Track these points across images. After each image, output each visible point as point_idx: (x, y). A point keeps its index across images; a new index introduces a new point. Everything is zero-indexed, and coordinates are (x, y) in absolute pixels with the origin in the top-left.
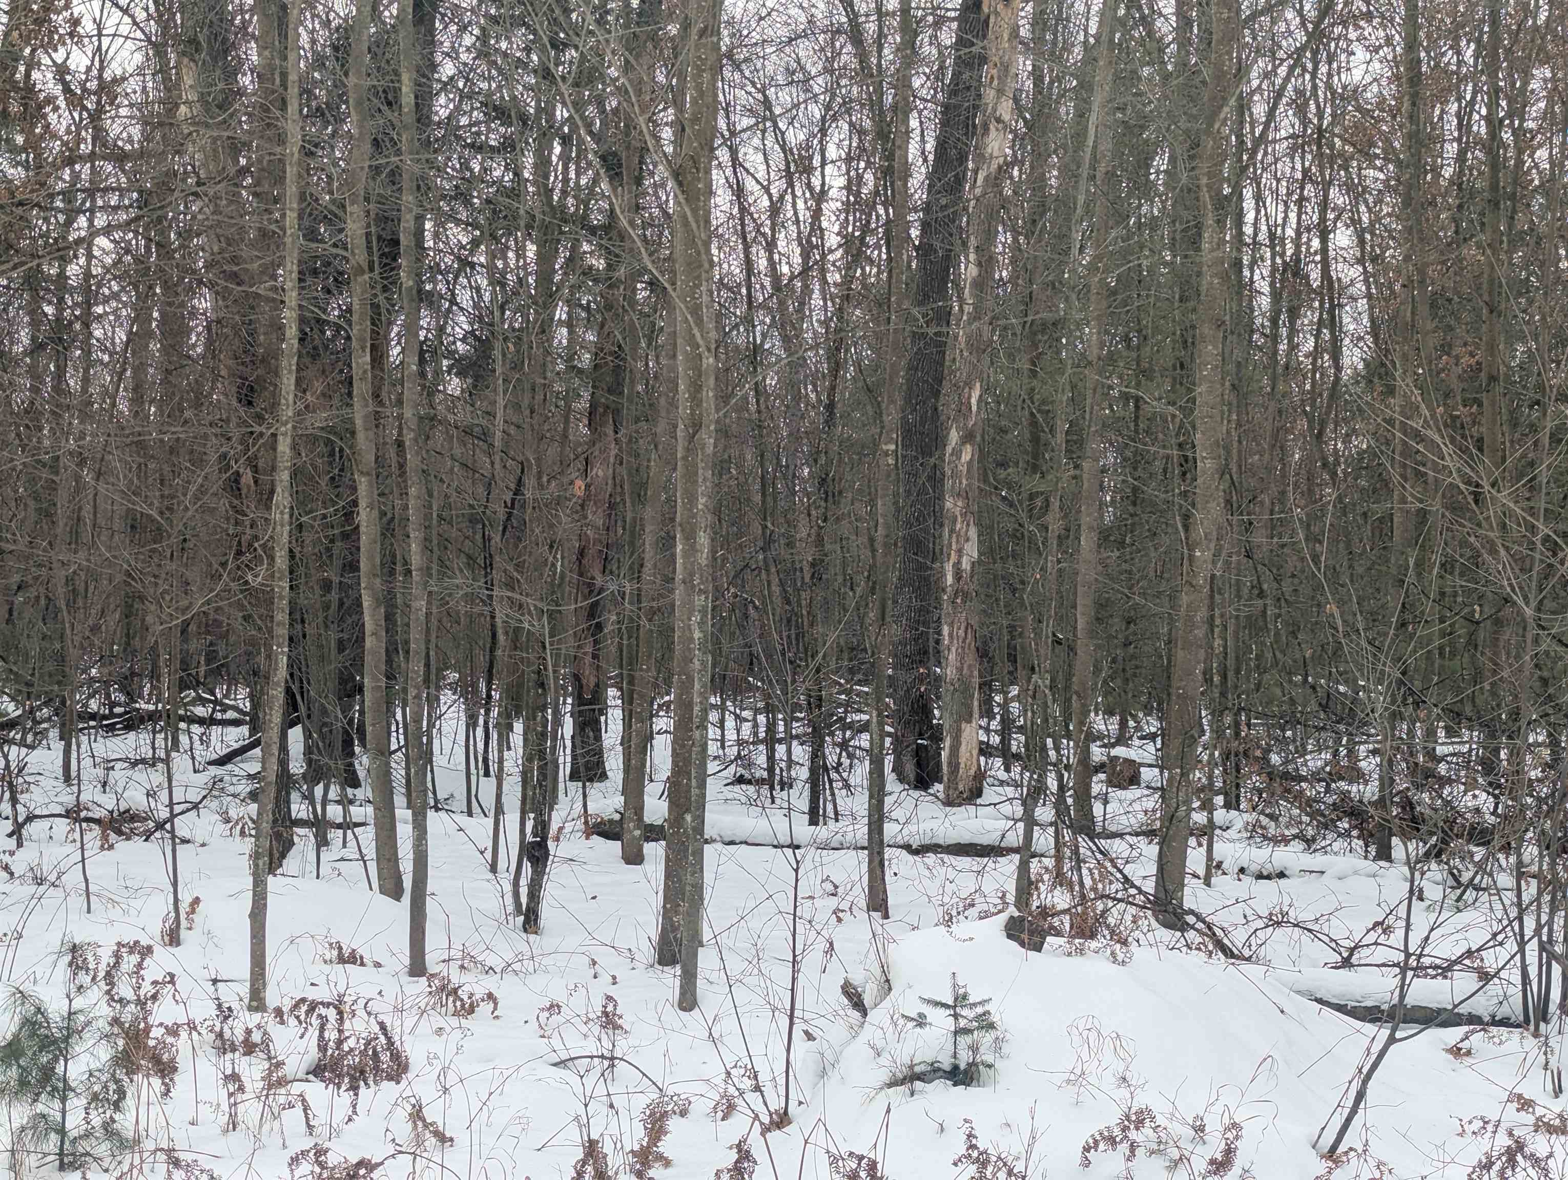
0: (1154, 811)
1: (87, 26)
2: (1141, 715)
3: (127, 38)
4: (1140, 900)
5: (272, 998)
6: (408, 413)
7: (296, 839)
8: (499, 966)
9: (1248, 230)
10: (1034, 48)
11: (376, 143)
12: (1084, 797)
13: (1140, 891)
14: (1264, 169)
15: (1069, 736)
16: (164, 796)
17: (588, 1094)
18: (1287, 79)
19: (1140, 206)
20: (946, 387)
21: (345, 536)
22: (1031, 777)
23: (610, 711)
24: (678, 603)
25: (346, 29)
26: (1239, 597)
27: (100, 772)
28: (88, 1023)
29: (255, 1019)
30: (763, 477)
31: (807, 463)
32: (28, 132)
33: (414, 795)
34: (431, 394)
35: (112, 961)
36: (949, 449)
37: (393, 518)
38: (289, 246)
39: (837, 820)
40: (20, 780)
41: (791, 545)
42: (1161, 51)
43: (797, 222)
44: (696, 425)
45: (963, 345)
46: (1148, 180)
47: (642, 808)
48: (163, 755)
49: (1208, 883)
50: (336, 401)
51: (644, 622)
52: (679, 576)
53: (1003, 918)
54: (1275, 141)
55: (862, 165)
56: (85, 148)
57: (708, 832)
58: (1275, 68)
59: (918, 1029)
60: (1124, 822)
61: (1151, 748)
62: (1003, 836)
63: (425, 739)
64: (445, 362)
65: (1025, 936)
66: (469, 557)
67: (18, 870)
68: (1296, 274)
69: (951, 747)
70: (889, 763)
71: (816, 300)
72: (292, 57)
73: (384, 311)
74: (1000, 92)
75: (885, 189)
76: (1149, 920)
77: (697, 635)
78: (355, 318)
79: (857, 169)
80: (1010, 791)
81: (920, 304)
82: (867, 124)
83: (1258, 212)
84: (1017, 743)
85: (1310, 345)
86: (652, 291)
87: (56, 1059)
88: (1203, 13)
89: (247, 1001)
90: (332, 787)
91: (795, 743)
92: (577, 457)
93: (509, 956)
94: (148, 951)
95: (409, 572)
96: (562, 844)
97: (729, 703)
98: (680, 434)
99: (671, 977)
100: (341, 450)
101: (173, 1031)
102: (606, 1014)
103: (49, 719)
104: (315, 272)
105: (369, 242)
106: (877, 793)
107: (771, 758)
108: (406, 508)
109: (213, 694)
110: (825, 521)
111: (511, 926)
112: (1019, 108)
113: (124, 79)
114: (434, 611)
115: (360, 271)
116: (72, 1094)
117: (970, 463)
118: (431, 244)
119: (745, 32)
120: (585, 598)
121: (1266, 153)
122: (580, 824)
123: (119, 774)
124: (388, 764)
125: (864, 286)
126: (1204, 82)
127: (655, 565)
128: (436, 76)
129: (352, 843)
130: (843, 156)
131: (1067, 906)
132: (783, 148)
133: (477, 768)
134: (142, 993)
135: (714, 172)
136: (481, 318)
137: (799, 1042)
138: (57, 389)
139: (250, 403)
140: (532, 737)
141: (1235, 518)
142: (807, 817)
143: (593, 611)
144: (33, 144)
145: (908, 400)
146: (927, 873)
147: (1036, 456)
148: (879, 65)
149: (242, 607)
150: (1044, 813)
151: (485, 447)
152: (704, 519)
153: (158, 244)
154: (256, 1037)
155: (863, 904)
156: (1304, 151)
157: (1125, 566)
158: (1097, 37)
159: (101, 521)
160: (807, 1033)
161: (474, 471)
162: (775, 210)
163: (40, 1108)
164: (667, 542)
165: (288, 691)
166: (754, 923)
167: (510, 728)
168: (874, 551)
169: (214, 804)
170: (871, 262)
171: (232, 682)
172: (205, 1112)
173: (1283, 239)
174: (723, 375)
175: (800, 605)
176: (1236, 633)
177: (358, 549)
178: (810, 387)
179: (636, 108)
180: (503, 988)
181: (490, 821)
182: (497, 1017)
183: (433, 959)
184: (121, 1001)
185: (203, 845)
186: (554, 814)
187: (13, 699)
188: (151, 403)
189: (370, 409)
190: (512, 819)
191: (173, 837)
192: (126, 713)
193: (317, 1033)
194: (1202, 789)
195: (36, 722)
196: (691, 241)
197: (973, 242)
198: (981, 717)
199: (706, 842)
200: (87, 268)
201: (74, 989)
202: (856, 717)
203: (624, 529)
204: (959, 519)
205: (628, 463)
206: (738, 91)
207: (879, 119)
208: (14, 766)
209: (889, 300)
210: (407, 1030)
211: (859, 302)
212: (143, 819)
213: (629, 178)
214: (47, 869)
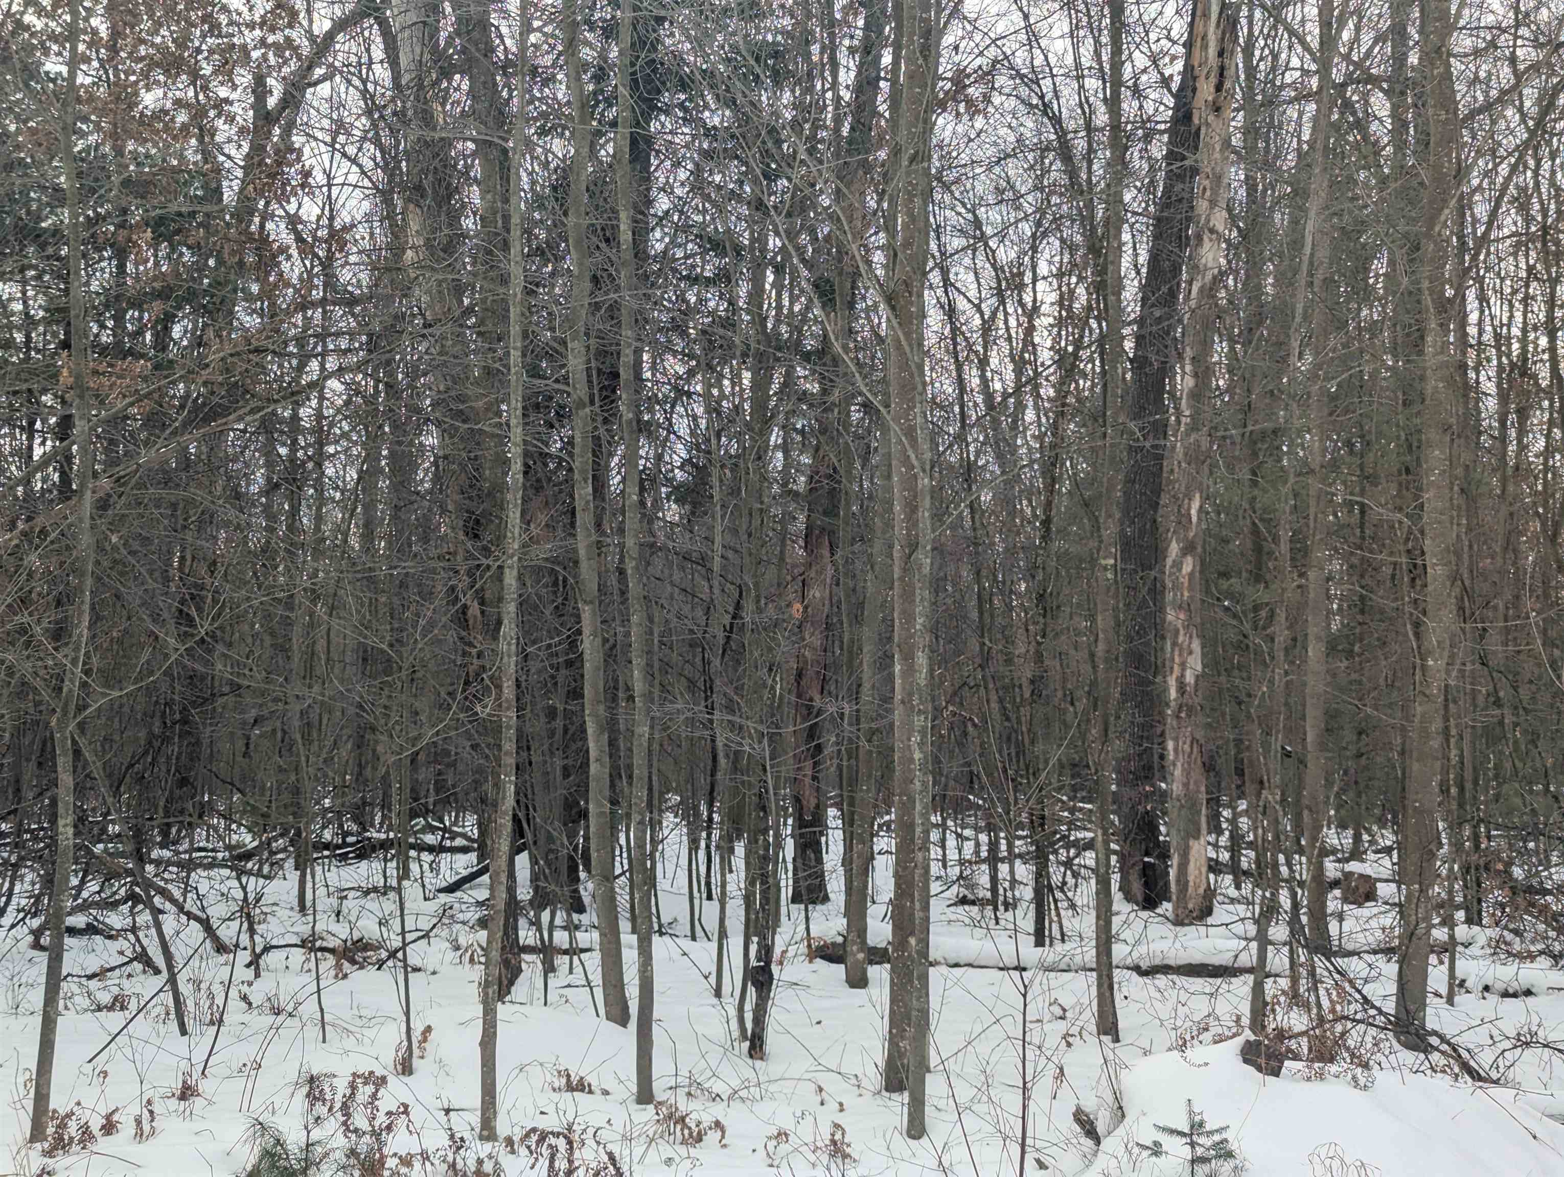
0: (1392, 928)
1: (319, 177)
2: (1375, 828)
3: (356, 186)
4: (1380, 1020)
5: (503, 1128)
6: (630, 542)
7: (524, 966)
8: (726, 1093)
9: (1472, 331)
10: (1247, 156)
11: (595, 280)
12: (1319, 916)
13: (1380, 1012)
14: (1487, 269)
15: (1301, 852)
16: (396, 925)
18: (1508, 179)
19: (1360, 310)
20: (1164, 499)
21: (569, 664)
22: (1264, 896)
23: (830, 832)
24: (897, 723)
25: (564, 170)
26: (1475, 706)
27: (334, 901)
28: (326, 1155)
29: (485, 1149)
30: (979, 594)
31: (1024, 579)
32: (263, 281)
33: (639, 921)
34: (650, 522)
35: (348, 1092)
36: (1169, 562)
37: (615, 646)
38: (513, 383)
39: (1063, 941)
40: (258, 911)
41: (1009, 661)
42: (1377, 154)
43: (1009, 339)
44: (913, 546)
45: (1181, 457)
46: (1367, 284)
47: (865, 930)
48: (394, 883)
49: (1450, 1001)
50: (560, 533)
51: (863, 743)
52: (898, 697)
53: (1239, 1041)
54: (1497, 240)
55: (1074, 280)
56: (317, 294)
57: (933, 955)
58: (1496, 166)
59: (1154, 1158)
60: (1361, 940)
61: (1387, 862)
62: (1236, 956)
63: (649, 863)
64: (664, 490)
65: (1262, 1061)
66: (689, 681)
67: (256, 999)
68: (1523, 374)
69: (1179, 865)
70: (1115, 879)
71: (1030, 415)
72: (513, 200)
73: (604, 443)
74: (1213, 203)
75: (1098, 303)
76: (1390, 1040)
77: (917, 755)
78: (577, 451)
79: (1069, 284)
80: (1241, 909)
81: (1136, 417)
82: (1078, 238)
83: (1482, 312)
84: (1247, 859)
85: (1541, 444)
86: (865, 413)
88: (1420, 115)
89: (478, 1130)
90: (558, 913)
91: (1018, 862)
92: (794, 579)
93: (735, 1083)
94: (382, 1081)
95: (631, 699)
96: (787, 968)
97: (950, 823)
98: (896, 555)
99: (899, 1104)
100: (565, 580)
101: (406, 1161)
102: (834, 1142)
103: (284, 850)
104: (537, 406)
105: (589, 376)
106: (1104, 913)
107: (994, 879)
108: (627, 634)
109: (442, 822)
110: (1043, 637)
111: (737, 1052)
112: (1233, 219)
113: (353, 226)
114: (656, 736)
115: (581, 405)
117: (1191, 575)
118: (648, 375)
119: (954, 154)
120: (805, 719)
121: (1488, 254)
122: (803, 948)
123: (352, 904)
124: (612, 889)
125: (1079, 400)
126: (1421, 184)
127: (873, 686)
128: (652, 211)
129: (578, 969)
130: (1055, 271)
131: (1304, 1028)
132: (994, 266)
133: (699, 891)
134: (377, 1123)
135: (926, 292)
136: (698, 445)
137: (1031, 1171)
138: (290, 528)
139: (476, 536)
140: (754, 861)
141: (1468, 626)
142: (1032, 938)
143: (812, 733)
144: (268, 293)
145: (1126, 512)
146: (1158, 995)
147: (1259, 565)
148: (1089, 180)
149: (469, 737)
150: (1279, 932)
151: (703, 571)
152: (923, 640)
153: (387, 385)
154: (488, 1167)
155: (1094, 1029)
156: (1528, 249)
157: (1354, 676)
158: (1312, 143)
159: (335, 656)
160: (1038, 1161)
161: (694, 596)
162: (987, 327)
164: (884, 662)
165: (516, 819)
166: (983, 1048)
167: (731, 851)
168: (1094, 667)
169: (445, 933)
170: (1085, 376)
171: (461, 809)
173: (1509, 338)
174: (936, 492)
175: (1019, 722)
176: (1473, 743)
177: (582, 676)
178: (1025, 502)
179: (850, 237)
180: (732, 1116)
181: (715, 945)
182: (725, 1146)
183: (659, 1087)
184: (356, 1131)
185: (434, 973)
186: (777, 937)
187: (250, 831)
188: (381, 538)
189: (594, 538)
190: (735, 943)
191: (405, 967)
192: (358, 842)
193: (547, 1163)
194: (1441, 905)
195: (273, 853)
196: (904, 365)
197: (1189, 353)
198: (1209, 833)
199: (931, 965)
200: (319, 409)
201: (311, 1120)
202: (1080, 835)
203: (842, 649)
204: (1182, 632)
205: (845, 584)
206: (948, 213)
207: (1090, 234)
208: (251, 897)
209: (1104, 414)
210: (636, 1160)
211: (1073, 416)
212: (376, 948)
213: (842, 303)
214: (284, 1000)
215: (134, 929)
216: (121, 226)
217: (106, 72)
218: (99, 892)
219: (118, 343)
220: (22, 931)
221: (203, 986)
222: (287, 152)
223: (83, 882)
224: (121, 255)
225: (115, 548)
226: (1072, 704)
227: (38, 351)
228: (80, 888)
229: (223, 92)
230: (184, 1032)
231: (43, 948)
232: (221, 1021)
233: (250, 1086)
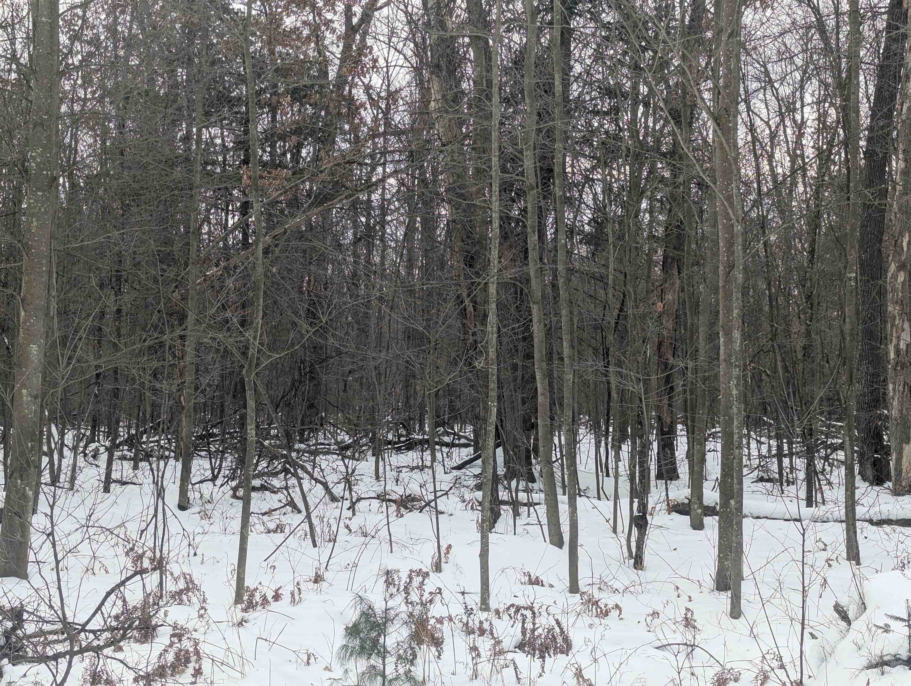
1: (382, 62)
3: (402, 66)
5: (493, 604)
6: (560, 267)
7: (502, 512)
8: (621, 589)
11: (539, 114)
16: (431, 487)
17: (680, 667)
20: (885, 237)
21: (525, 339)
23: (679, 438)
24: (721, 373)
25: (520, 51)
27: (395, 474)
28: (397, 615)
29: (484, 615)
30: (770, 296)
31: (797, 286)
32: (351, 124)
35: (408, 580)
36: (889, 275)
37: (550, 328)
38: (493, 177)
39: (825, 504)
40: (353, 478)
41: (788, 336)
43: (787, 142)
44: (731, 267)
45: (896, 210)
47: (702, 496)
48: (429, 464)
50: (519, 263)
51: (700, 385)
52: (722, 357)
55: (827, 105)
56: (381, 129)
57: (745, 511)
59: (885, 634)
63: (572, 454)
64: (578, 237)
66: (594, 349)
67: (354, 528)
69: (896, 459)
70: (857, 468)
71: (801, 188)
72: (494, 70)
73: (544, 210)
75: (843, 118)
77: (735, 392)
78: (529, 215)
79: (824, 108)
81: (868, 187)
82: (830, 80)
86: (699, 189)
87: (379, 635)
89: (480, 605)
90: (521, 482)
91: (795, 457)
92: (656, 288)
93: (627, 583)
94: (426, 575)
95: (562, 359)
96: (656, 517)
97: (752, 433)
98: (721, 272)
99: (725, 598)
100: (522, 290)
101: (440, 621)
102: (686, 619)
103: (366, 445)
104: (506, 190)
105: (536, 171)
106: (851, 489)
107: (780, 467)
108: (559, 322)
109: (453, 429)
110: (810, 321)
111: (627, 565)
113: (401, 89)
114: (576, 380)
115: (531, 188)
116: (388, 655)
117: (903, 283)
118: (569, 170)
119: (753, 32)
120: (663, 372)
122: (664, 506)
123: (405, 475)
124: (551, 470)
125: (831, 178)
127: (706, 351)
128: (572, 73)
129: (533, 514)
130: (815, 100)
132: (777, 98)
133: (602, 471)
134: (424, 599)
136: (598, 210)
137: (808, 641)
139: (471, 266)
142: (805, 502)
143: (668, 379)
144: (355, 129)
145: (861, 246)
146: (886, 537)
148: (837, 44)
151: (602, 285)
152: (737, 323)
154: (486, 626)
155: (845, 555)
160: (811, 634)
161: (596, 299)
162: (773, 136)
163: (372, 662)
164: (713, 337)
165: (497, 429)
166: (777, 565)
167: (620, 448)
168: (843, 339)
169: (457, 492)
170: (835, 163)
171: (464, 423)
172: (460, 668)
177: (533, 346)
178: (797, 241)
179: (692, 83)
180: (625, 602)
181: (611, 503)
182: (621, 619)
183: (582, 584)
184: (411, 603)
185: (451, 515)
186: (649, 499)
187: (347, 434)
189: (539, 266)
190: (624, 502)
191: (436, 511)
192: (407, 440)
193: (521, 624)
195: (360, 446)
196: (725, 159)
197: (901, 147)
199: (744, 517)
200: (383, 194)
201: (388, 595)
202: (835, 441)
203: (685, 330)
204: (897, 317)
205: (688, 290)
206: (750, 68)
207: (837, 77)
208: (350, 471)
209: (848, 186)
210: (570, 625)
211: (827, 188)
212: (419, 500)
213: (685, 123)
214: (370, 529)
215: (287, 488)
216: (275, 94)
217: (265, 8)
218: (267, 467)
219: (273, 160)
220: (227, 488)
221: (325, 520)
222: (363, 48)
223: (258, 462)
224: (273, 111)
225: (274, 275)
226: (828, 362)
227: (230, 166)
228: (257, 465)
229: (329, 16)
230: (315, 546)
231: (238, 498)
232: (335, 541)
233: (352, 576)
